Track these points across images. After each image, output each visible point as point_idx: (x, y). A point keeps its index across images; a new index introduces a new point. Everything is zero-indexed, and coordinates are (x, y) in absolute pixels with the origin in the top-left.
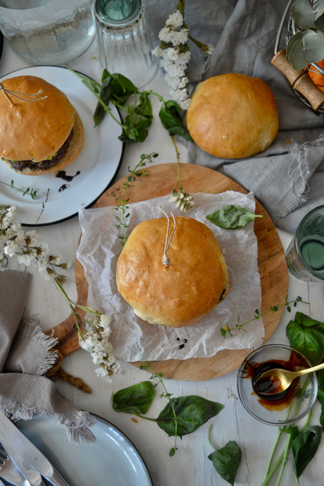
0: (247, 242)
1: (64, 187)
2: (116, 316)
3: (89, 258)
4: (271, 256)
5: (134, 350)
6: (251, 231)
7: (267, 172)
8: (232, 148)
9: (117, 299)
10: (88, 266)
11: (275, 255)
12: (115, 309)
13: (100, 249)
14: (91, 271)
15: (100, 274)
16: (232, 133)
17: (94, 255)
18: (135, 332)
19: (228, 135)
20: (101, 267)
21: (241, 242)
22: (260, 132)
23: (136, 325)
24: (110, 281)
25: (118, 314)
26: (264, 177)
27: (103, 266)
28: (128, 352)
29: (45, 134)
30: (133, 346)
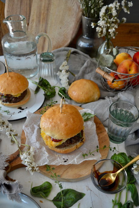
0: (92, 125)
1: (20, 112)
2: (37, 150)
3: (28, 129)
4: (101, 132)
5: (44, 161)
6: (93, 121)
7: (97, 105)
8: (84, 97)
9: (38, 143)
10: (27, 133)
11: (103, 132)
12: (37, 147)
13: (33, 126)
14: (28, 135)
15: (32, 136)
16: (84, 92)
17: (30, 128)
18: (45, 155)
19: (83, 92)
20: (32, 133)
21: (89, 126)
22: (94, 93)
23: (46, 152)
24: (36, 137)
25: (38, 149)
26: (96, 107)
27: (34, 133)
28: (41, 162)
29: (18, 85)
30: (44, 160)
